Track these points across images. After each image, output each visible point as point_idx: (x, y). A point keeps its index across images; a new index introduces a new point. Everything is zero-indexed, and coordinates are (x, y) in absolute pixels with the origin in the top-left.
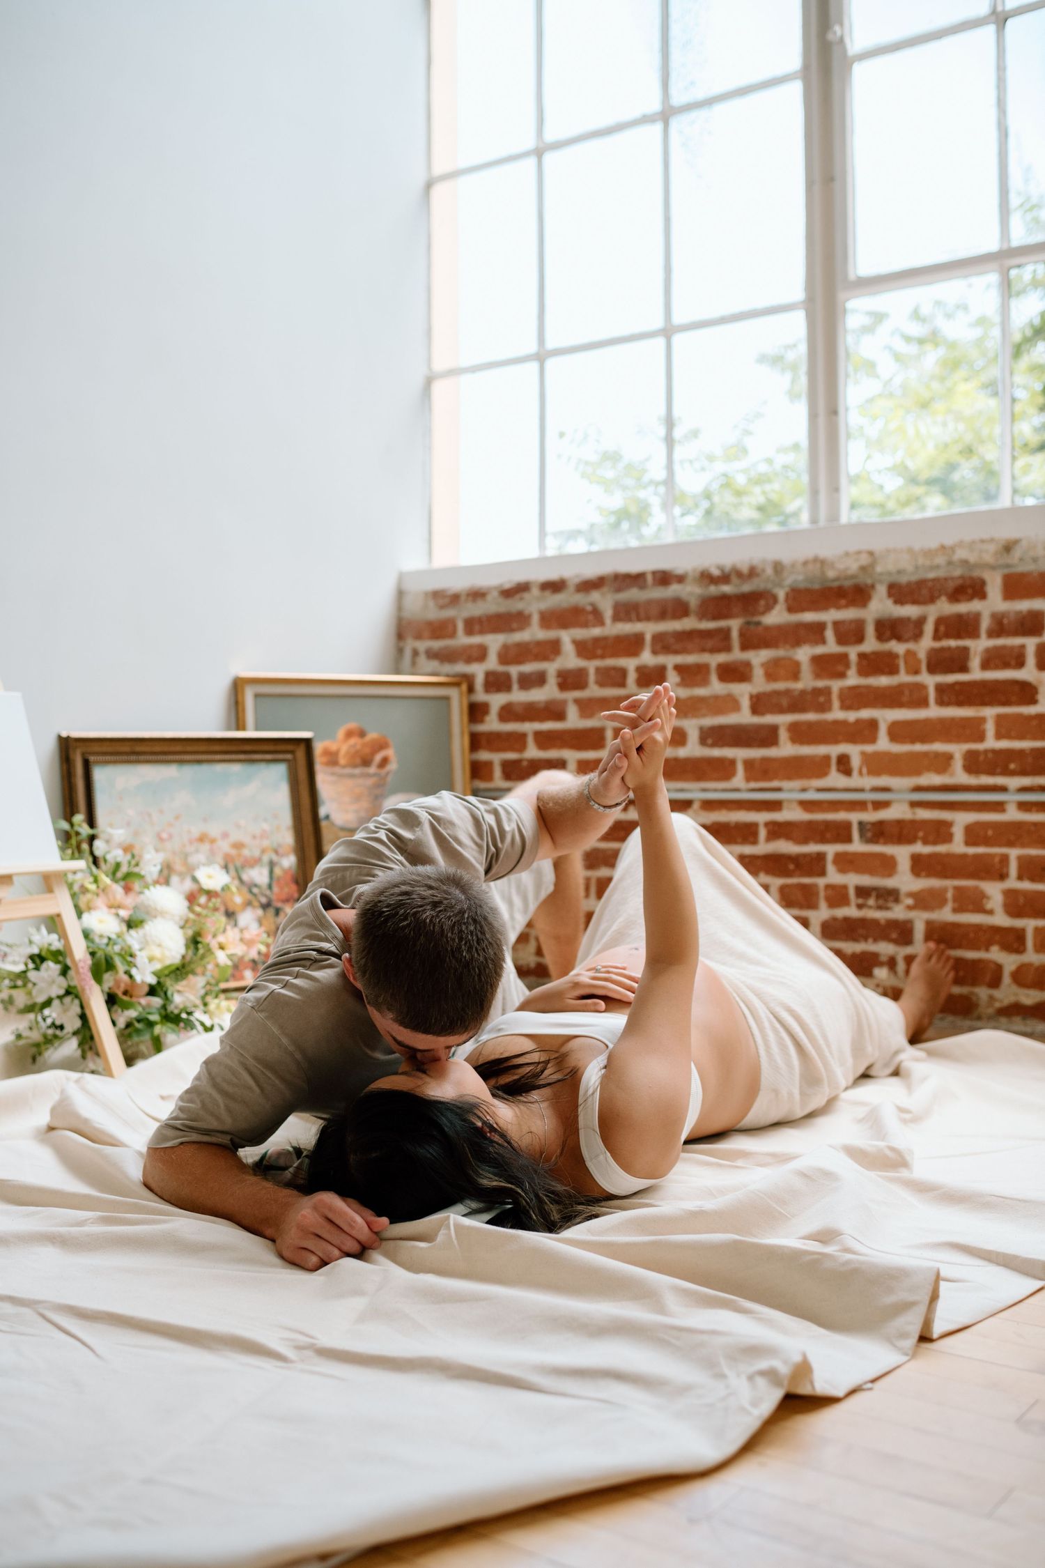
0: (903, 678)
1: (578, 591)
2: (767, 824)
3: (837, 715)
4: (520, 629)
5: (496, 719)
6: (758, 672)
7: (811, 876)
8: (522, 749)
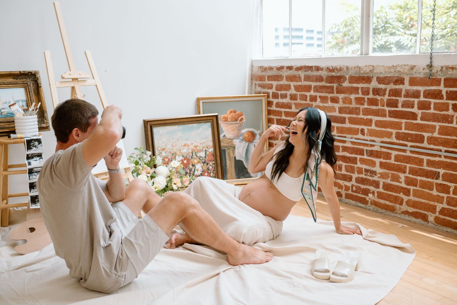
0: (380, 107)
1: (296, 70)
2: (342, 147)
3: (361, 116)
4: (281, 80)
5: (275, 106)
6: (341, 101)
7: (353, 164)
8: (281, 116)
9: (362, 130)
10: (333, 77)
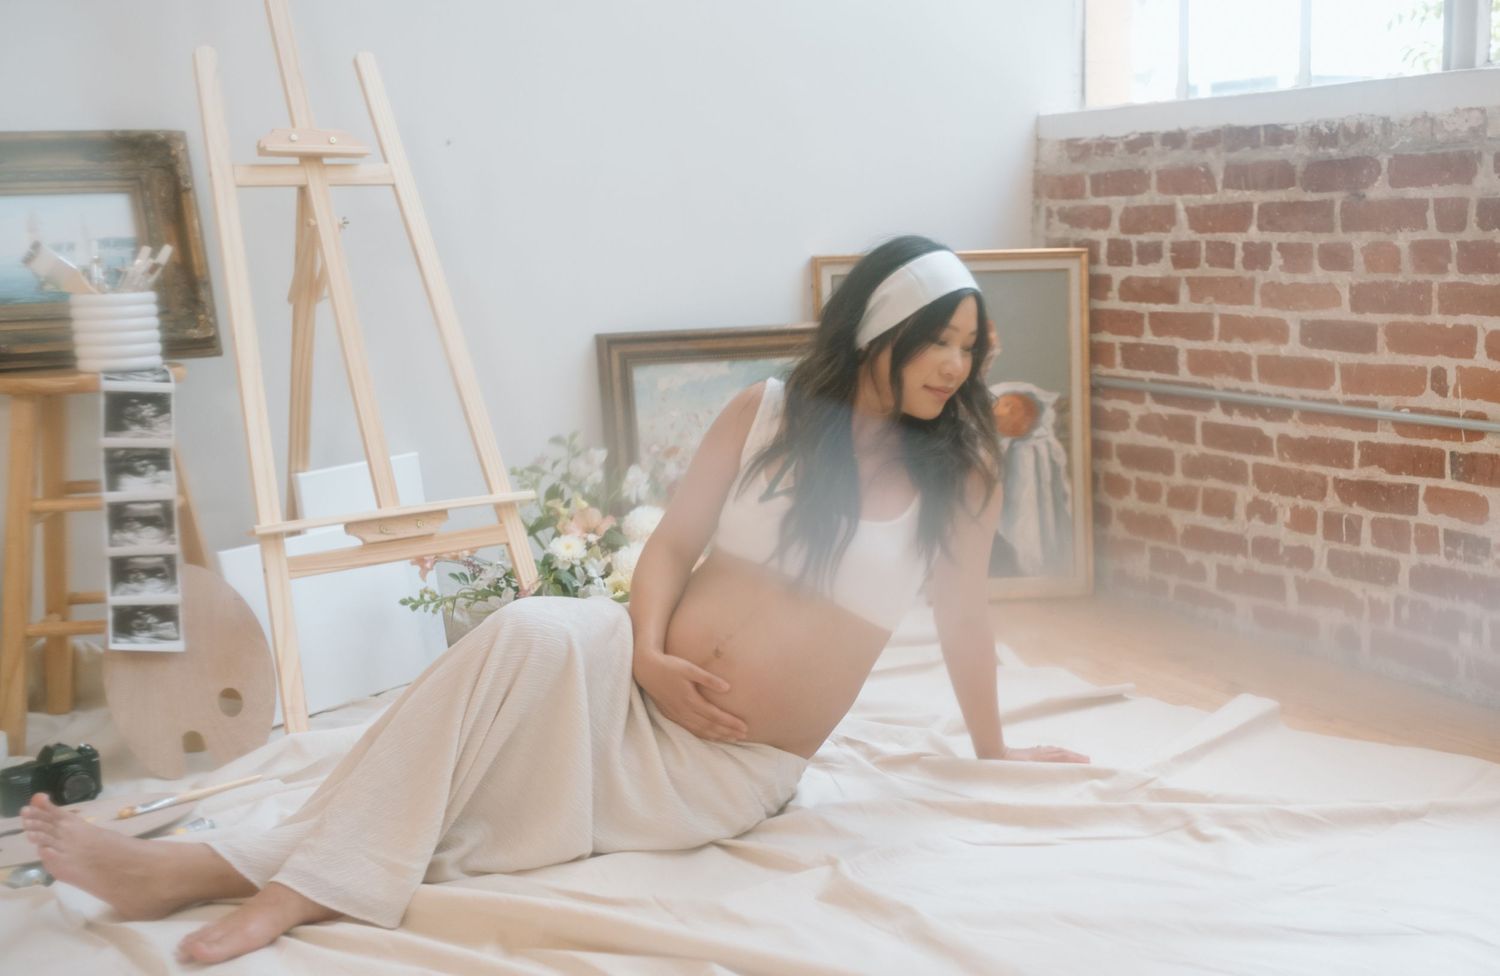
1: (1195, 147)
2: (1362, 445)
3: (1436, 318)
4: (1140, 191)
5: (1117, 296)
6: (1359, 259)
7: (1402, 513)
8: (1139, 333)
9: (1439, 376)
10: (1330, 163)
